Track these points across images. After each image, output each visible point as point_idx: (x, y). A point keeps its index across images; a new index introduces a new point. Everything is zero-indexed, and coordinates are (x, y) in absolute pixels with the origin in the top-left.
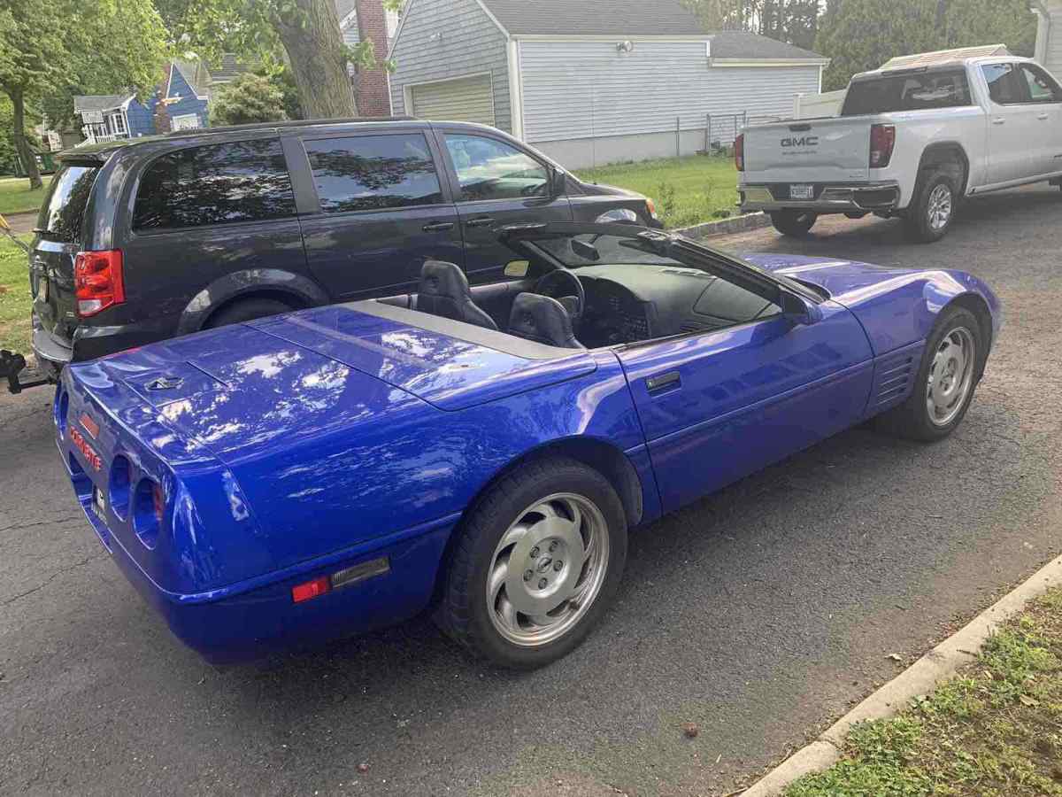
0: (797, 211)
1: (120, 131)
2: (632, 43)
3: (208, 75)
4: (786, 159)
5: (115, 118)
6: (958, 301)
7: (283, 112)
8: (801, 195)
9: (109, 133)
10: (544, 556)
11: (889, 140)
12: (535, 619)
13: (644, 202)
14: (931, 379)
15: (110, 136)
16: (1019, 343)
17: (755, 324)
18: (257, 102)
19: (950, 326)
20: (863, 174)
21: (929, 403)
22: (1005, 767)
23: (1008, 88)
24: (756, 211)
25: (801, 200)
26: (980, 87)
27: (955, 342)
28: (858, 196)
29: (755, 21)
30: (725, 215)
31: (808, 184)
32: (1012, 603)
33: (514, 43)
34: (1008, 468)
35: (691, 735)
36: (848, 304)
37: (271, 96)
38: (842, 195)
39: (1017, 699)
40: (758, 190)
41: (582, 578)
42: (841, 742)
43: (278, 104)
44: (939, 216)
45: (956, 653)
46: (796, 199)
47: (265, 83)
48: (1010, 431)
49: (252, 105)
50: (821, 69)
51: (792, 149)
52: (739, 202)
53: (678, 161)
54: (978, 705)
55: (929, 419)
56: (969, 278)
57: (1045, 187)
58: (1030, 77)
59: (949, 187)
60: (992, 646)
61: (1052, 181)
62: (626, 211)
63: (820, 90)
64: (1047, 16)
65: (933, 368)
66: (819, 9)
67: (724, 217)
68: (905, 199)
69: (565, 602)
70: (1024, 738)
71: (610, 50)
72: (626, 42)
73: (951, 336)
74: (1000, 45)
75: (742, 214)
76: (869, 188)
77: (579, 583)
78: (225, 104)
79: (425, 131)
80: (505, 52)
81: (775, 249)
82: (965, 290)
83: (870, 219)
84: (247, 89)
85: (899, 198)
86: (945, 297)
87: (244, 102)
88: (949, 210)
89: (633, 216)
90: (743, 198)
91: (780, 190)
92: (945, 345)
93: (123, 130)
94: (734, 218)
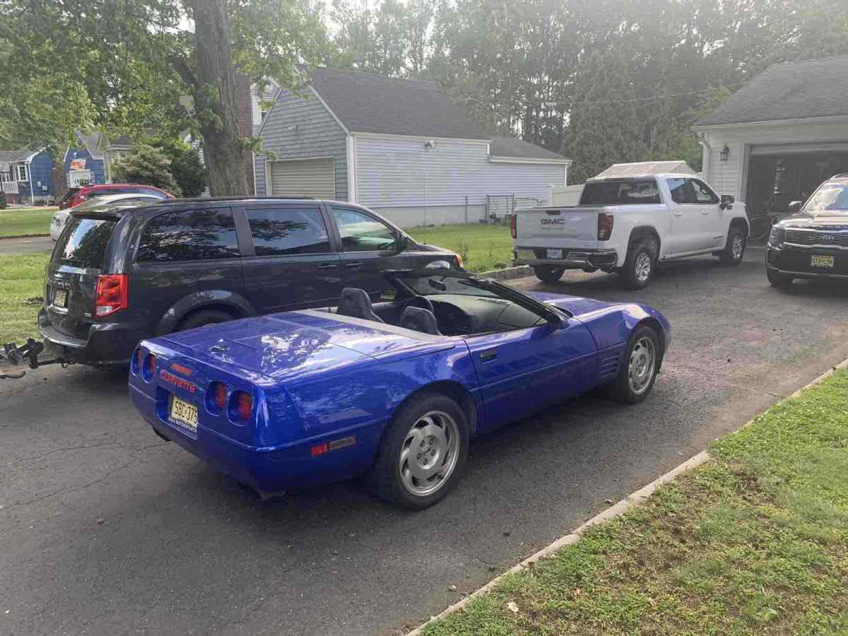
0: (552, 266)
1: (22, 179)
2: (436, 143)
3: (109, 143)
4: (544, 232)
5: (19, 168)
6: (644, 322)
7: (171, 175)
8: (554, 256)
9: (12, 179)
10: (427, 446)
11: (610, 223)
12: (420, 482)
13: (455, 257)
14: (630, 366)
15: (12, 182)
16: (686, 352)
17: (533, 329)
18: (150, 166)
19: (640, 336)
20: (593, 244)
21: (631, 380)
22: (658, 538)
23: (684, 193)
24: (524, 265)
25: (554, 259)
26: (665, 192)
27: (643, 346)
28: (591, 258)
29: (519, 126)
30: (503, 266)
31: (558, 249)
32: (669, 477)
33: (351, 138)
34: (674, 417)
35: (507, 535)
36: (583, 320)
37: (162, 163)
38: (580, 257)
39: (666, 514)
40: (525, 251)
41: (445, 462)
42: (582, 534)
43: (166, 168)
44: (643, 272)
45: (640, 498)
46: (550, 258)
47: (157, 152)
48: (676, 399)
49: (146, 168)
50: (566, 167)
51: (548, 226)
52: (513, 258)
53: (467, 226)
54: (647, 516)
55: (631, 391)
56: (653, 311)
57: (709, 256)
58: (697, 187)
59: (648, 254)
60: (657, 494)
61: (715, 253)
62: (444, 262)
63: (565, 184)
64: (709, 147)
65: (632, 360)
66: (564, 122)
67: (503, 268)
68: (621, 261)
69: (436, 475)
70: (668, 528)
71: (419, 146)
72: (432, 142)
73: (641, 341)
74: (682, 162)
75: (514, 266)
76: (598, 254)
77: (443, 465)
78: (126, 167)
79: (321, 207)
80: (345, 144)
81: (537, 289)
82: (648, 316)
83: (599, 273)
84: (143, 156)
85: (617, 259)
86: (636, 319)
87: (140, 166)
88: (649, 270)
89: (447, 265)
90: (516, 257)
91: (541, 252)
92: (638, 347)
93: (25, 179)
94: (508, 269)
